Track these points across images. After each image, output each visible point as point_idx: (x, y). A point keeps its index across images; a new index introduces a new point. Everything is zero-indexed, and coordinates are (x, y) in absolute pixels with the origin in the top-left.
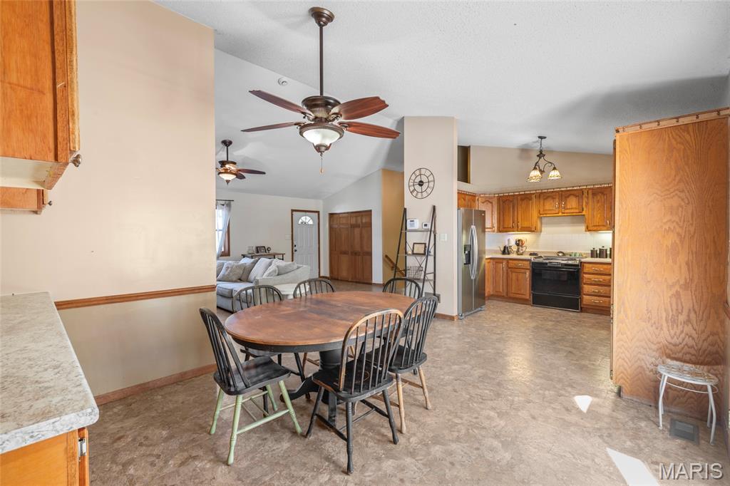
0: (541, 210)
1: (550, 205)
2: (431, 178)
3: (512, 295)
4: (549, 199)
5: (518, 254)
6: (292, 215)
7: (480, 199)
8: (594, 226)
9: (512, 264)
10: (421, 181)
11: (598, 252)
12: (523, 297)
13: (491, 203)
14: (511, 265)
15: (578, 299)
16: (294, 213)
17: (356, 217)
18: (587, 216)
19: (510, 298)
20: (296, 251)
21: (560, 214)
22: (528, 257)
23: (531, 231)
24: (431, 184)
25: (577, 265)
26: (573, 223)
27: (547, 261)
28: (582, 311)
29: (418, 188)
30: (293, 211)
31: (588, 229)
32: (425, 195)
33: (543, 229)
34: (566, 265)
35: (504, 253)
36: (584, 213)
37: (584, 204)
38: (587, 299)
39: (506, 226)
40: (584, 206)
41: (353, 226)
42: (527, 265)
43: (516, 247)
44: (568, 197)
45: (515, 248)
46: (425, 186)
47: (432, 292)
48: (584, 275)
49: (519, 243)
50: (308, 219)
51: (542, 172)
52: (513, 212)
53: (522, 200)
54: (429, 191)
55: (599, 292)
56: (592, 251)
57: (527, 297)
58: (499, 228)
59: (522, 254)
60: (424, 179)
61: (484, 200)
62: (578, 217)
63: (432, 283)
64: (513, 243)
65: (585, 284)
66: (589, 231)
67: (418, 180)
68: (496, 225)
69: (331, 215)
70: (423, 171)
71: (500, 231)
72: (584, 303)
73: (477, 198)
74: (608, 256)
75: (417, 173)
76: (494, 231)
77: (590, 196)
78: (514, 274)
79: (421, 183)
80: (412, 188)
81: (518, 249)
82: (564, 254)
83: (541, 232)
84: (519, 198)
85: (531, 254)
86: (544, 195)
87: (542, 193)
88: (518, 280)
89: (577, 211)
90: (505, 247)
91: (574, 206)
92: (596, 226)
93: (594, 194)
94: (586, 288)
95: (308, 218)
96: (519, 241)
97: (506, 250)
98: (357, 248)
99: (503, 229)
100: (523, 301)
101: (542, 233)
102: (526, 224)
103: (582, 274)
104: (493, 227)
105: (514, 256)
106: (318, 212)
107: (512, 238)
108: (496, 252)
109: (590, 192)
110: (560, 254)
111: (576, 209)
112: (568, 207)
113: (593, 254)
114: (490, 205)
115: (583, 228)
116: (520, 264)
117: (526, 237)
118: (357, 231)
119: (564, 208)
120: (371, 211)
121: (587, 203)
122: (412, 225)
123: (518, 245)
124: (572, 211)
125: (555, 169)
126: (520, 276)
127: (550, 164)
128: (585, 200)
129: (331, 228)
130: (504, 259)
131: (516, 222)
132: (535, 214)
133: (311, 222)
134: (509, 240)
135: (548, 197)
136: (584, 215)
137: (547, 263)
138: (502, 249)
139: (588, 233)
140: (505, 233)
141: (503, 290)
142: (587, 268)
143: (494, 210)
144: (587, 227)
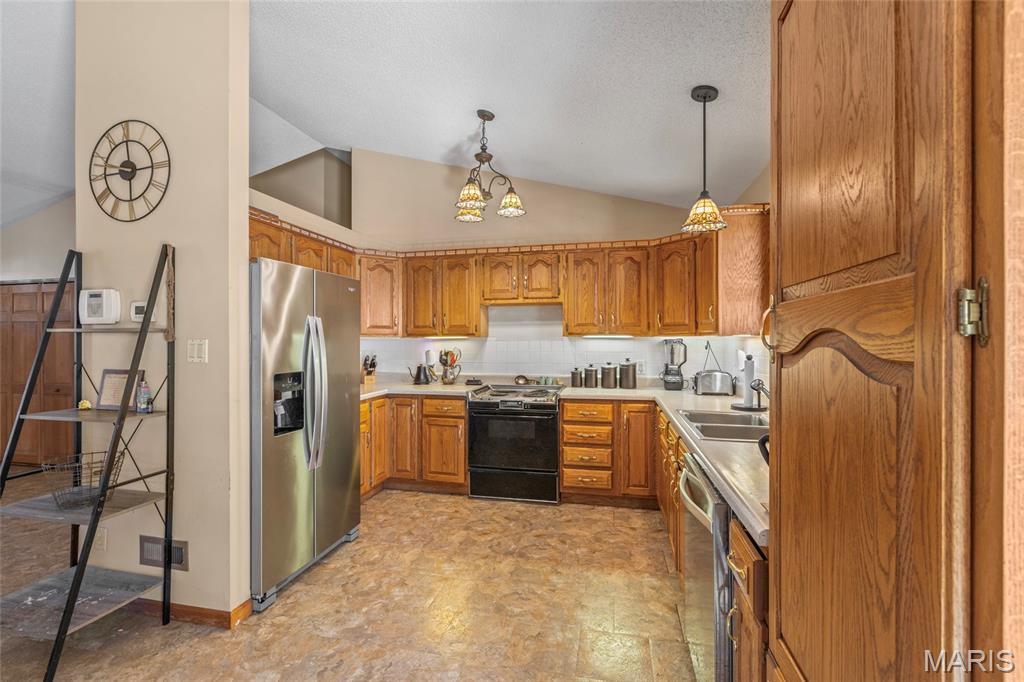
0: (487, 290)
1: (503, 281)
2: (159, 155)
3: (430, 477)
4: (502, 268)
5: (445, 384)
7: (364, 260)
8: (579, 325)
9: (430, 407)
10: (128, 164)
11: (583, 376)
12: (452, 479)
13: (391, 271)
14: (427, 410)
15: (554, 477)
18: (565, 307)
19: (428, 483)
21: (521, 300)
22: (460, 389)
23: (468, 335)
24: (161, 175)
25: (552, 407)
26: (543, 319)
27: (497, 399)
28: (561, 502)
29: (119, 185)
31: (568, 332)
32: (140, 208)
33: (490, 330)
34: (533, 406)
35: (417, 381)
36: (561, 299)
37: (561, 280)
38: (570, 476)
39: (421, 324)
40: (561, 286)
42: (460, 409)
43: (442, 368)
44: (535, 264)
45: (438, 370)
46: (141, 181)
47: (160, 534)
48: (565, 426)
49: (447, 360)
51: (487, 195)
52: (435, 293)
53: (451, 268)
54: (154, 195)
55: (588, 461)
56: (573, 374)
57: (460, 479)
58: (406, 327)
59: (452, 383)
60: (140, 158)
61: (373, 263)
62: (551, 309)
63: (162, 504)
64: (435, 359)
65: (566, 444)
66: (571, 334)
67: (119, 157)
68: (400, 321)
70: (135, 131)
71: (408, 334)
72: (565, 484)
73: (357, 257)
74: (599, 382)
75: (118, 135)
76: (396, 335)
77: (571, 263)
78: (434, 430)
79: (129, 171)
80: (100, 187)
81: (445, 372)
82: (527, 381)
83: (487, 336)
84: (445, 262)
85: (469, 382)
86: (492, 259)
87: (487, 255)
88: (442, 443)
89: (550, 294)
90: (419, 368)
91: (544, 285)
92: (583, 325)
93: (578, 263)
94: (570, 454)
96: (446, 354)
97: (421, 376)
99: (415, 329)
100: (453, 489)
101: (489, 339)
102: (459, 320)
103: (560, 424)
104: (394, 325)
105: (436, 388)
107: (432, 349)
108: (402, 379)
109: (571, 256)
110: (521, 382)
111: (547, 289)
112: (534, 287)
113: (577, 380)
114: (387, 275)
115: (560, 329)
116: (448, 407)
117: (460, 346)
119: (527, 287)
121: (566, 279)
122: (95, 310)
123: (444, 362)
124: (541, 294)
125: (511, 190)
126: (447, 433)
127: (502, 181)
128: (562, 272)
130: (413, 396)
131: (439, 315)
132: (475, 299)
134: (427, 353)
135: (500, 264)
136: (561, 304)
137: (496, 405)
138: (414, 372)
139: (566, 338)
140: (419, 339)
141: (412, 466)
142: (570, 412)
143: (395, 286)
144: (567, 328)
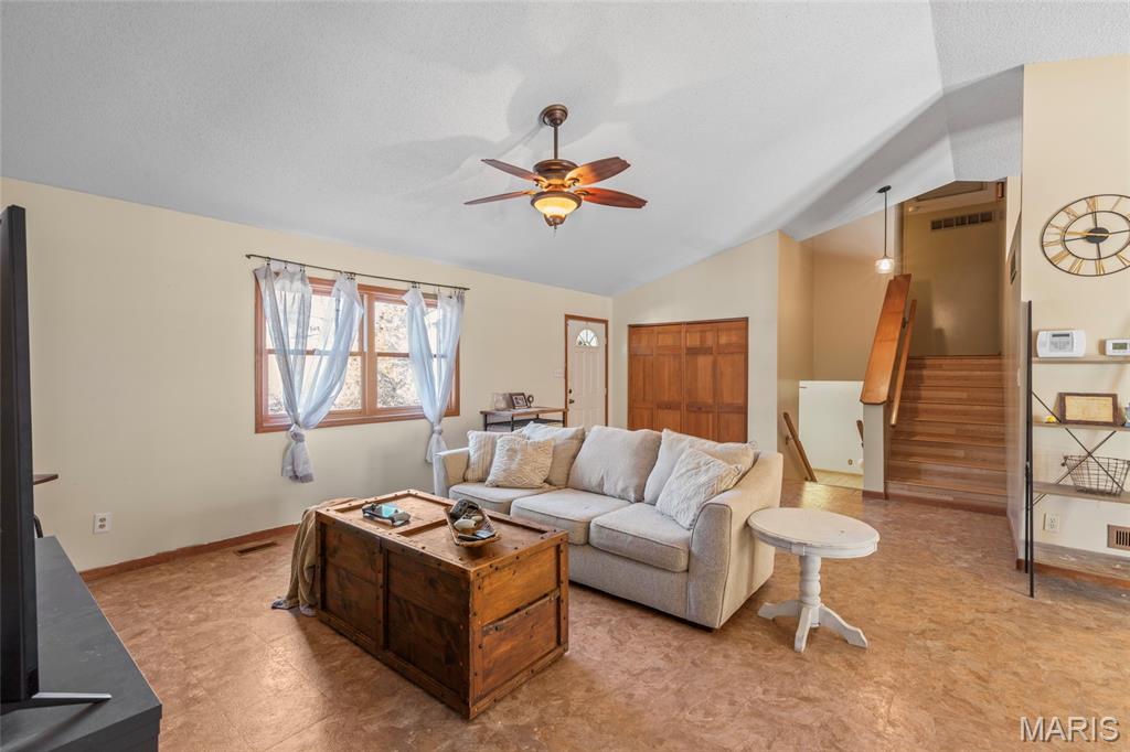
6: (566, 325)
16: (570, 322)
17: (702, 331)
20: (572, 402)
30: (568, 317)
41: (693, 352)
50: (588, 336)
69: (634, 329)
95: (591, 334)
98: (705, 396)
106: (606, 322)
118: (704, 362)
120: (746, 319)
129: (632, 356)
133: (594, 344)
